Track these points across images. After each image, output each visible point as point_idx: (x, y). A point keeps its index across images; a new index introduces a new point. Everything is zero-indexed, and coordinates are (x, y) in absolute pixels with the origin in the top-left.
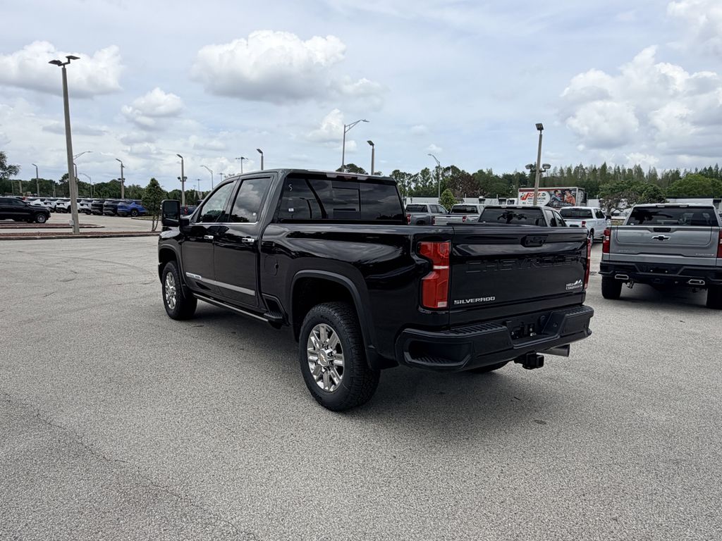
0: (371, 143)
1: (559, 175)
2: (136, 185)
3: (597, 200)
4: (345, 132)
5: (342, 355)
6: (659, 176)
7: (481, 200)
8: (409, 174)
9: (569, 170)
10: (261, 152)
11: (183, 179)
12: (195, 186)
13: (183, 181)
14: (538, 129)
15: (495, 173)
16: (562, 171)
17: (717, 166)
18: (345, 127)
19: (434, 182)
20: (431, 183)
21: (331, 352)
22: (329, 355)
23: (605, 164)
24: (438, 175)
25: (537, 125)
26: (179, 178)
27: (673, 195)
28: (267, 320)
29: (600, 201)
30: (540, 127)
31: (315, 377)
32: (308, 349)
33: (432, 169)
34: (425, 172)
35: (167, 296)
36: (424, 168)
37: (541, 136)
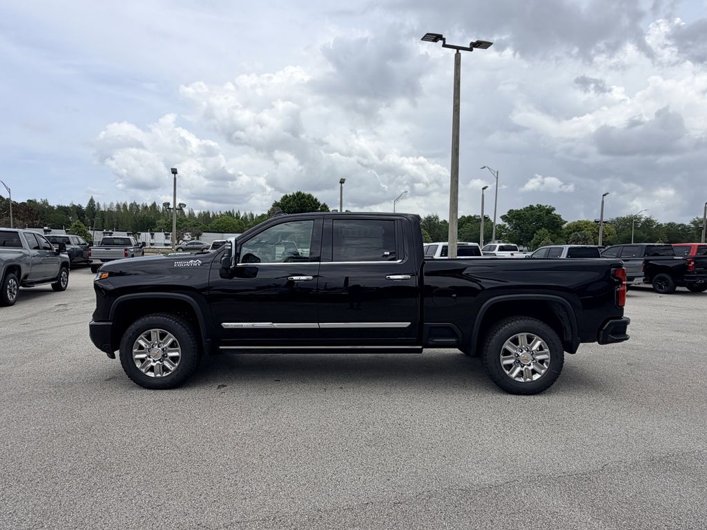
1: (116, 210)
9: (125, 206)
15: (51, 204)
16: (118, 206)
17: (233, 211)
23: (155, 203)
25: (172, 169)
27: (214, 230)
29: (165, 234)
30: (174, 172)
37: (175, 179)
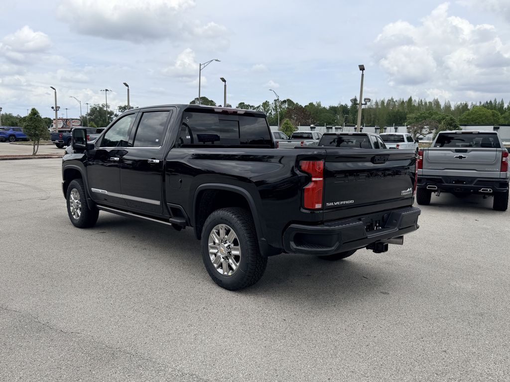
0: (224, 80)
1: (374, 106)
2: (8, 113)
3: (405, 127)
4: (200, 70)
5: (239, 247)
6: (453, 108)
7: (312, 128)
8: (252, 106)
9: (383, 102)
10: (127, 86)
11: (57, 109)
12: (63, 114)
13: (56, 111)
14: (361, 70)
15: (323, 105)
16: (377, 103)
17: (495, 100)
18: (200, 65)
19: (273, 113)
20: (270, 113)
21: (229, 246)
22: (227, 248)
23: (411, 98)
24: (276, 107)
25: (360, 66)
26: (53, 108)
27: (463, 123)
28: (170, 224)
29: (407, 128)
30: (362, 68)
31: (215, 265)
32: (209, 244)
33: (271, 102)
34: (266, 104)
35: (71, 208)
36: (264, 101)
37: (363, 75)
